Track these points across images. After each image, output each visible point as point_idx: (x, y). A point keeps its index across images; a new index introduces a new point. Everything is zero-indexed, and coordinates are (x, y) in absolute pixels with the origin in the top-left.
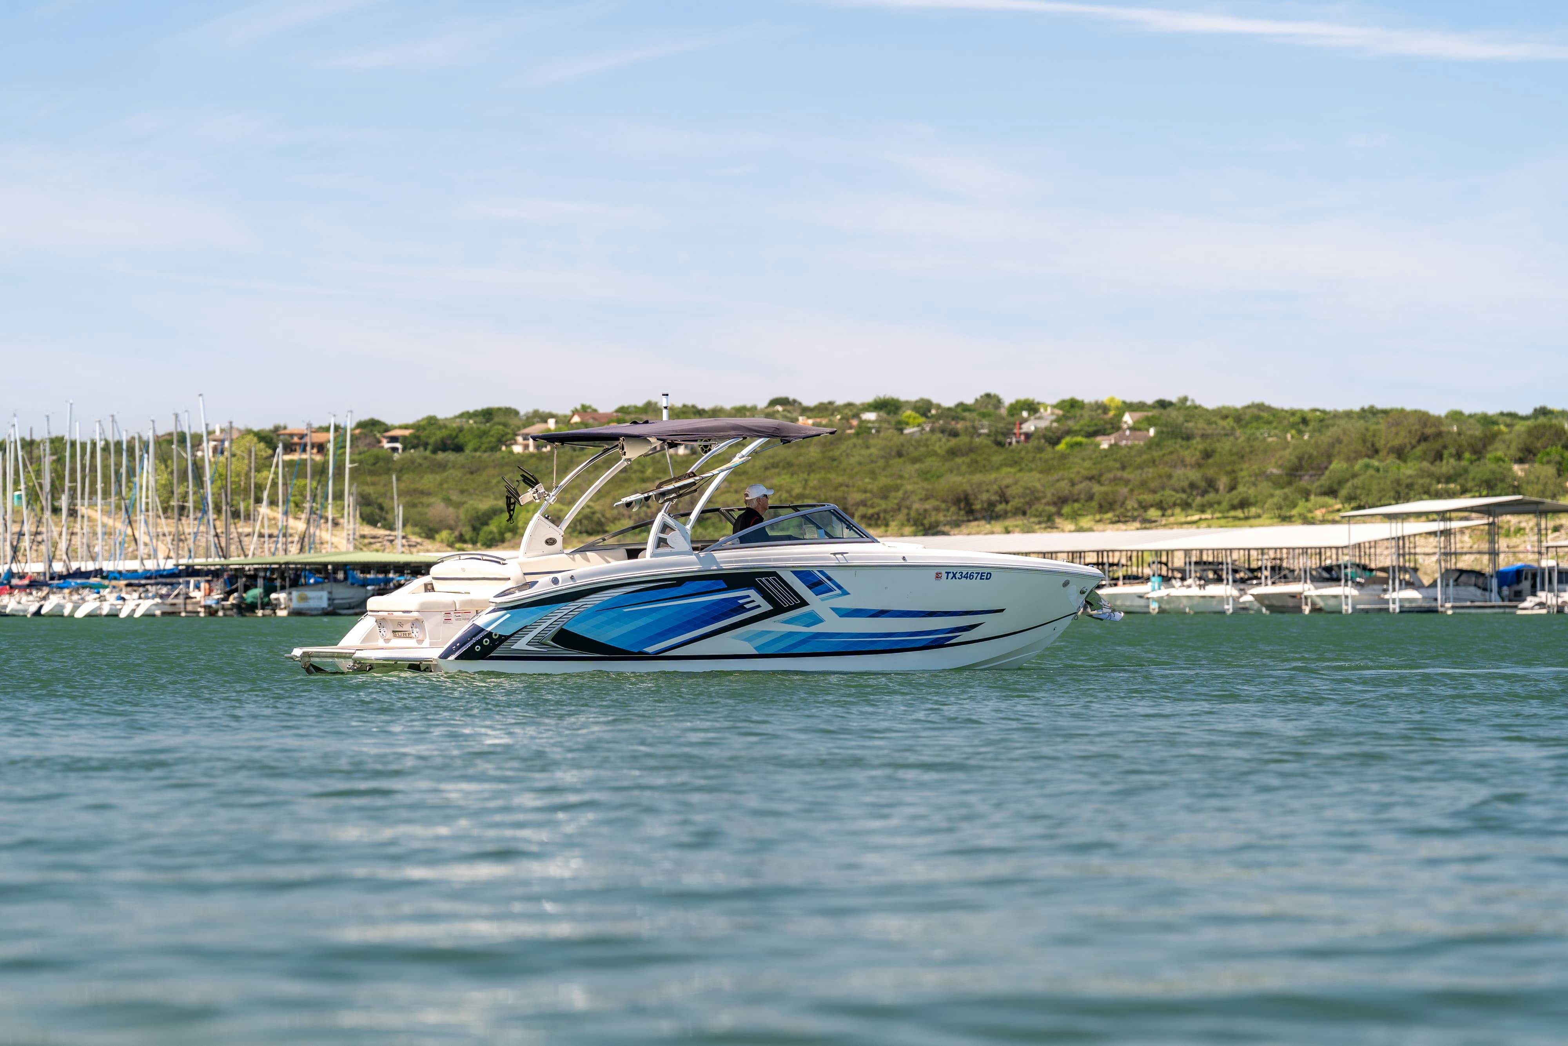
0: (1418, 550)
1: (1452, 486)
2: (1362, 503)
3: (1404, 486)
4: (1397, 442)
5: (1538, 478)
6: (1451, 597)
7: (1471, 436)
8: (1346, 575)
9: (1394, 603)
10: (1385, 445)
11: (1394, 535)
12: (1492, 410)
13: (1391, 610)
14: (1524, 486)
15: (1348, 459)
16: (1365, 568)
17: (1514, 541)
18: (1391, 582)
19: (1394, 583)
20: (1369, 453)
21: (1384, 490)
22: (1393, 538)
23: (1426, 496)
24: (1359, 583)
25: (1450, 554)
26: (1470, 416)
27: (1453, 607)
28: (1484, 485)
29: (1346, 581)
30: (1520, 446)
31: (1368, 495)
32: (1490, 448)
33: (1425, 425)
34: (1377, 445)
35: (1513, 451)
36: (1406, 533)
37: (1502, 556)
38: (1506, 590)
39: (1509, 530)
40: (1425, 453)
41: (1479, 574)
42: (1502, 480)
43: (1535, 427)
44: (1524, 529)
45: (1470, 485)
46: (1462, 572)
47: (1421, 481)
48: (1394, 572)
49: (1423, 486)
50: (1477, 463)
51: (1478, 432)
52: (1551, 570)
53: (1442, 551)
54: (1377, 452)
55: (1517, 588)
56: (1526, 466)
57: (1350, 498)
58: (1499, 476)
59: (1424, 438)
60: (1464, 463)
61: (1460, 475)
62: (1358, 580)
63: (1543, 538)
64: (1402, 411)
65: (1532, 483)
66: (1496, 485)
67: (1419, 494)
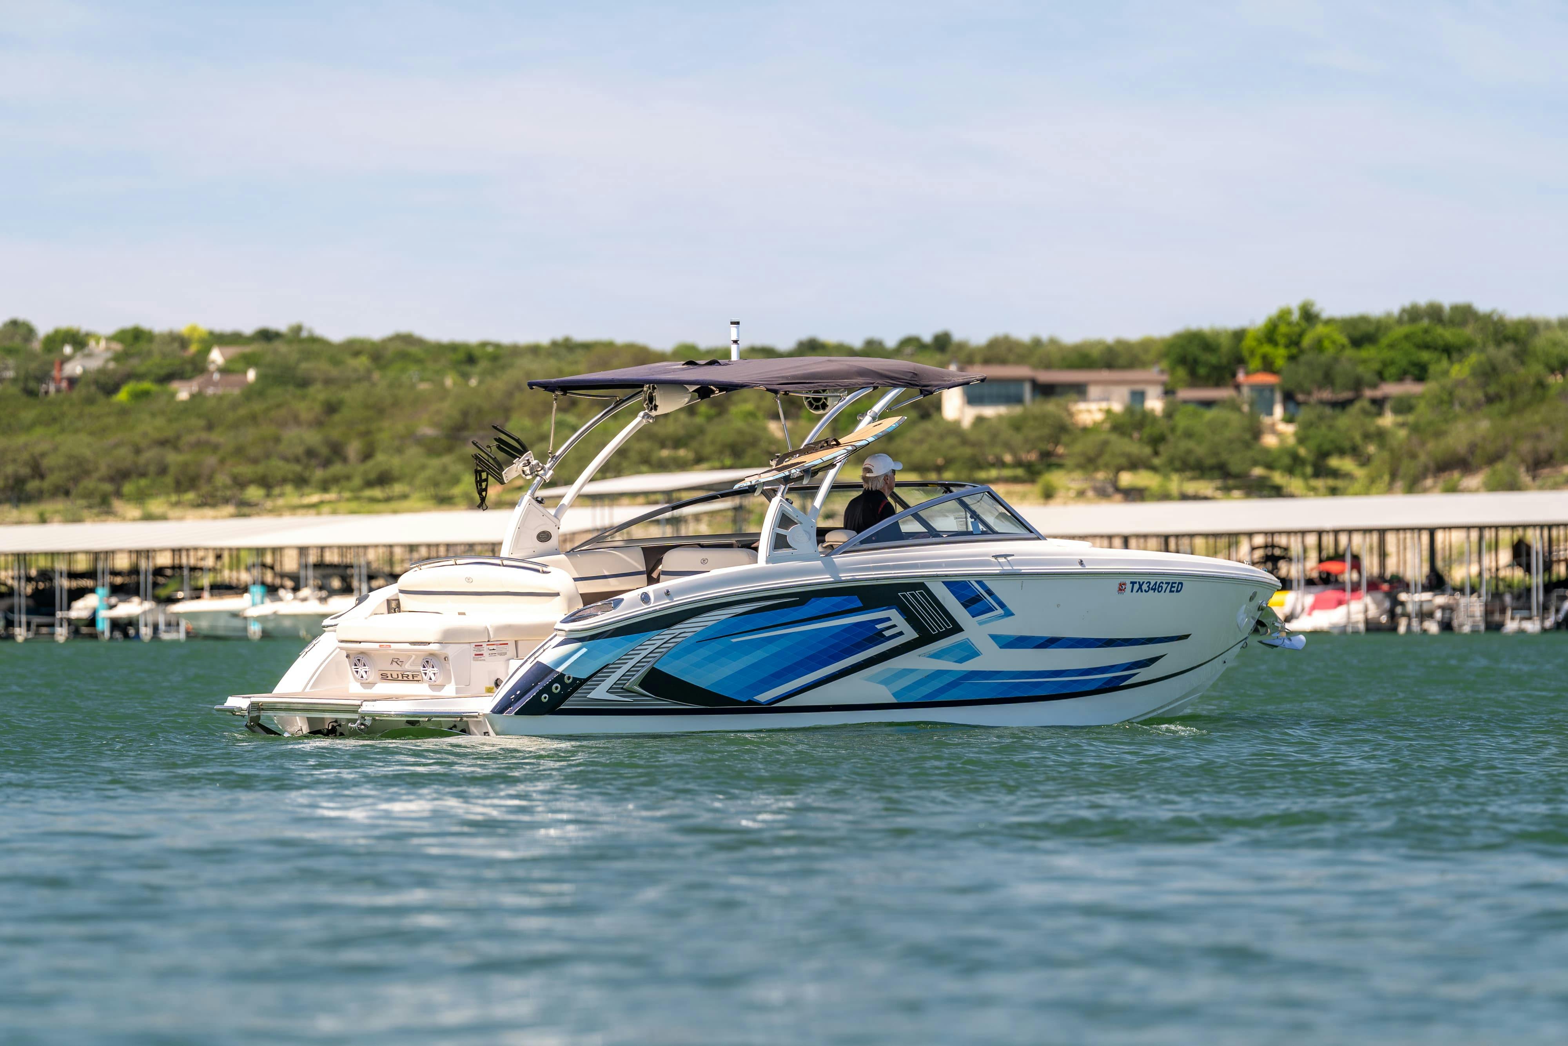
60: (699, 420)
64: (611, 345)
66: (744, 449)
67: (637, 463)
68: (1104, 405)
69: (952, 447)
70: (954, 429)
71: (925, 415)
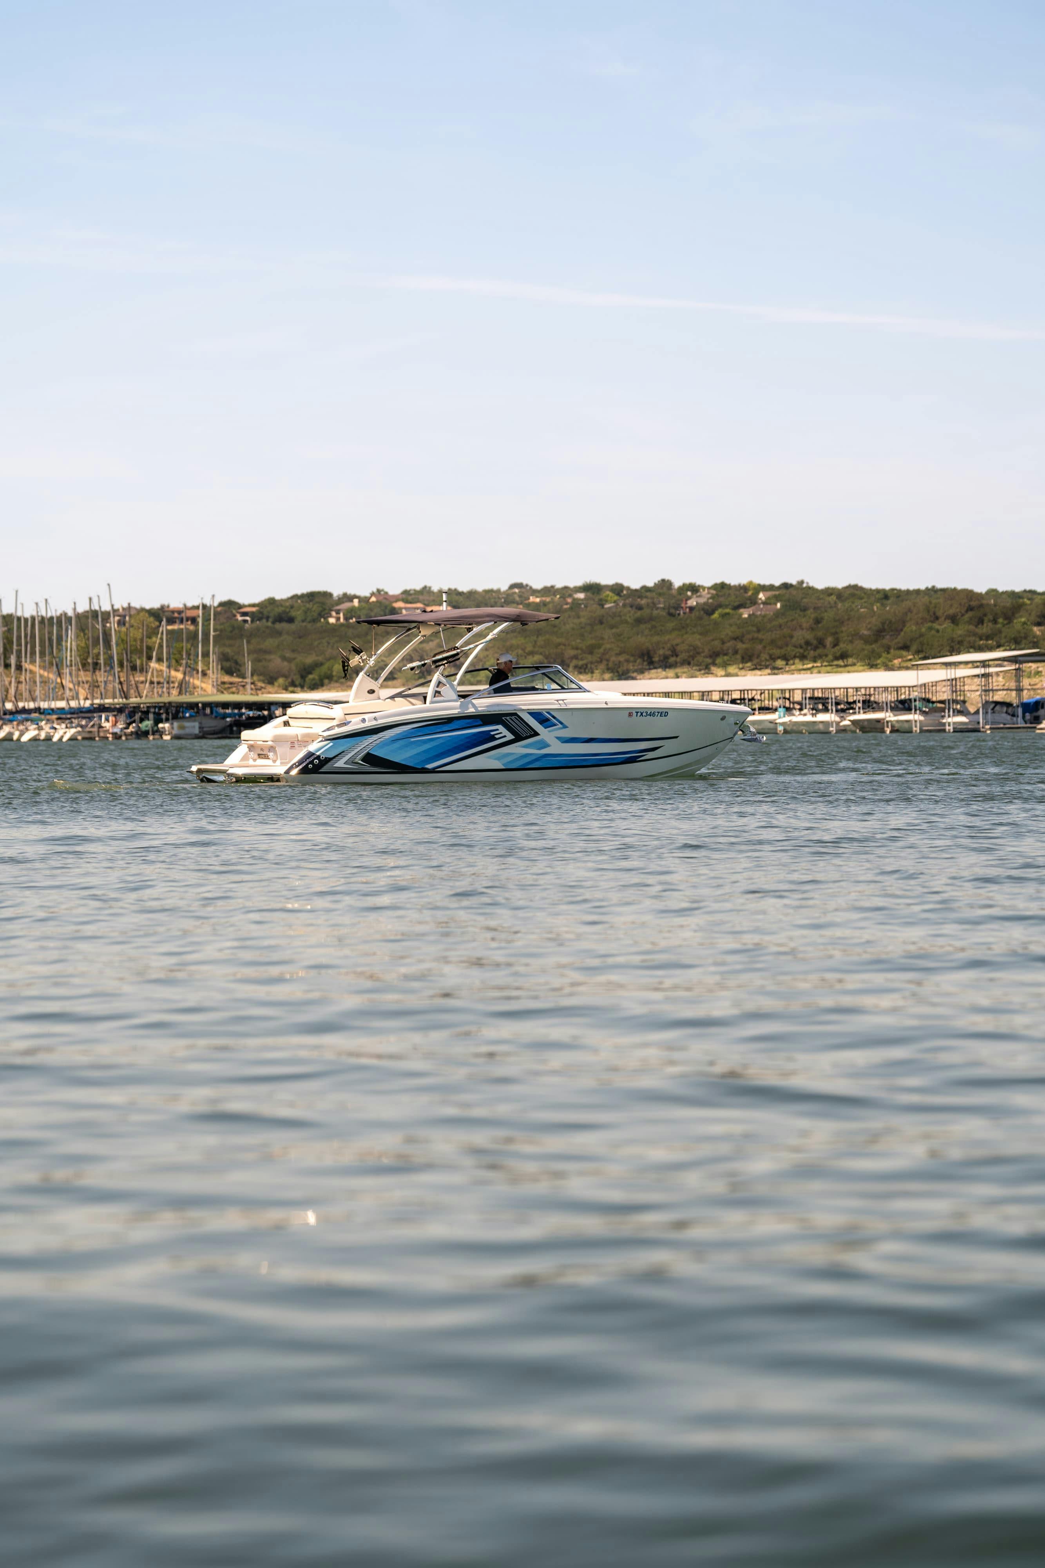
0: (966, 688)
1: (990, 642)
2: (927, 655)
3: (957, 642)
4: (951, 612)
6: (990, 721)
7: (1004, 607)
8: (915, 706)
9: (949, 725)
10: (944, 614)
11: (949, 677)
12: (1018, 589)
13: (947, 730)
14: (1041, 642)
15: (917, 624)
16: (928, 701)
17: (1035, 680)
18: (947, 711)
19: (949, 712)
20: (932, 619)
21: (942, 645)
22: (949, 680)
23: (972, 650)
24: (924, 712)
25: (988, 691)
26: (1003, 593)
27: (991, 728)
28: (1013, 641)
29: (916, 710)
30: (1038, 614)
31: (931, 649)
32: (1017, 615)
33: (971, 600)
34: (938, 614)
35: (1033, 618)
36: (958, 676)
37: (1025, 692)
38: (1028, 716)
39: (1031, 672)
40: (971, 619)
41: (1009, 705)
42: (1027, 638)
44: (1041, 672)
45: (1003, 641)
46: (997, 703)
47: (969, 639)
48: (949, 703)
49: (970, 642)
50: (1008, 626)
51: (1008, 603)
53: (983, 688)
54: (937, 618)
55: (1036, 714)
56: (1043, 628)
57: (918, 652)
59: (970, 609)
60: (999, 626)
61: (996, 635)
62: (924, 709)
64: (955, 589)
66: (1021, 641)
67: (968, 648)
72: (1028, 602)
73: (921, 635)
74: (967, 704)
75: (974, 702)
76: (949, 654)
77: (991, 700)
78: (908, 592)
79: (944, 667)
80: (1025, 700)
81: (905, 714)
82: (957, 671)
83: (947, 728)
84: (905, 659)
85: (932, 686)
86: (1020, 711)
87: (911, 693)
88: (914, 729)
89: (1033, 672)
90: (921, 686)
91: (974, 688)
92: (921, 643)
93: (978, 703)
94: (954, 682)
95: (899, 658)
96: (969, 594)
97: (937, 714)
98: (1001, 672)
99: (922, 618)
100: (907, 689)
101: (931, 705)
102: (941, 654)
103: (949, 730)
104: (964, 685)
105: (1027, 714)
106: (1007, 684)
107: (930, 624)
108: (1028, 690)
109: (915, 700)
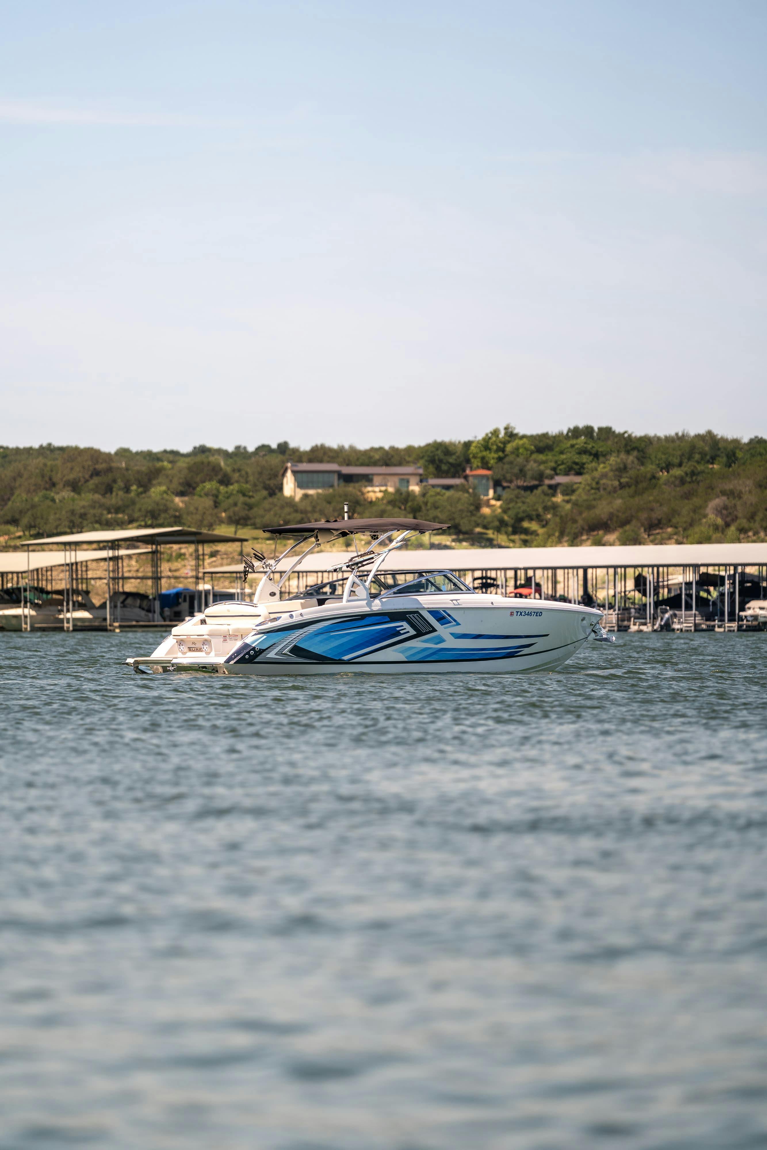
0: (90, 574)
1: (120, 516)
2: (41, 531)
3: (77, 517)
4: (71, 476)
5: (197, 509)
6: (119, 617)
7: (138, 472)
8: (25, 598)
9: (68, 622)
10: (62, 479)
11: (68, 561)
12: (156, 448)
13: (65, 628)
14: (185, 516)
15: (28, 492)
16: (42, 591)
17: (176, 565)
18: (65, 604)
19: (68, 604)
20: (47, 486)
21: (60, 519)
22: (68, 565)
23: (97, 526)
24: (37, 605)
25: (118, 578)
26: (137, 453)
27: (120, 627)
28: (149, 514)
29: (26, 603)
30: (181, 481)
31: (46, 523)
32: (154, 482)
33: (97, 462)
34: (55, 479)
35: (175, 485)
36: (78, 560)
37: (163, 581)
38: (167, 611)
39: (171, 555)
40: (97, 486)
41: (143, 597)
42: (166, 511)
43: (195, 463)
44: (184, 554)
45: (136, 515)
46: (128, 595)
47: (92, 511)
48: (68, 594)
49: (95, 516)
50: (144, 495)
51: (143, 467)
52: (207, 593)
53: (111, 575)
54: (54, 485)
55: (177, 609)
56: (186, 499)
57: (30, 527)
58: (161, 507)
59: (96, 473)
60: (131, 495)
61: (127, 506)
62: (36, 601)
63: (201, 563)
64: (77, 448)
65: (192, 513)
66: (159, 515)
67: (92, 523)
68: (383, 488)
69: (289, 514)
70: (290, 502)
71: (272, 494)
72: (170, 466)
73: (33, 506)
74: (91, 595)
75: (100, 592)
76: (68, 530)
77: (121, 590)
78: (17, 450)
79: (63, 547)
80: (164, 591)
81: (12, 608)
82: (78, 553)
83: (66, 625)
84: (12, 536)
85: (47, 571)
86: (157, 604)
87: (20, 579)
88: (24, 626)
89: (174, 554)
90: (33, 571)
91: (99, 574)
92: (33, 515)
93: (104, 593)
94: (74, 567)
95: (6, 534)
96: (94, 454)
97: (53, 608)
98: (134, 554)
99: (35, 485)
100: (15, 575)
101: (44, 596)
102: (59, 530)
103: (68, 628)
104: (87, 571)
105: (166, 609)
106: (141, 570)
107: (44, 492)
108: (169, 577)
109: (25, 590)
